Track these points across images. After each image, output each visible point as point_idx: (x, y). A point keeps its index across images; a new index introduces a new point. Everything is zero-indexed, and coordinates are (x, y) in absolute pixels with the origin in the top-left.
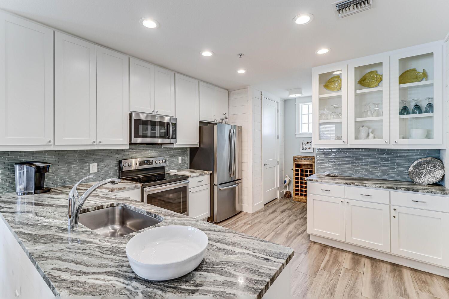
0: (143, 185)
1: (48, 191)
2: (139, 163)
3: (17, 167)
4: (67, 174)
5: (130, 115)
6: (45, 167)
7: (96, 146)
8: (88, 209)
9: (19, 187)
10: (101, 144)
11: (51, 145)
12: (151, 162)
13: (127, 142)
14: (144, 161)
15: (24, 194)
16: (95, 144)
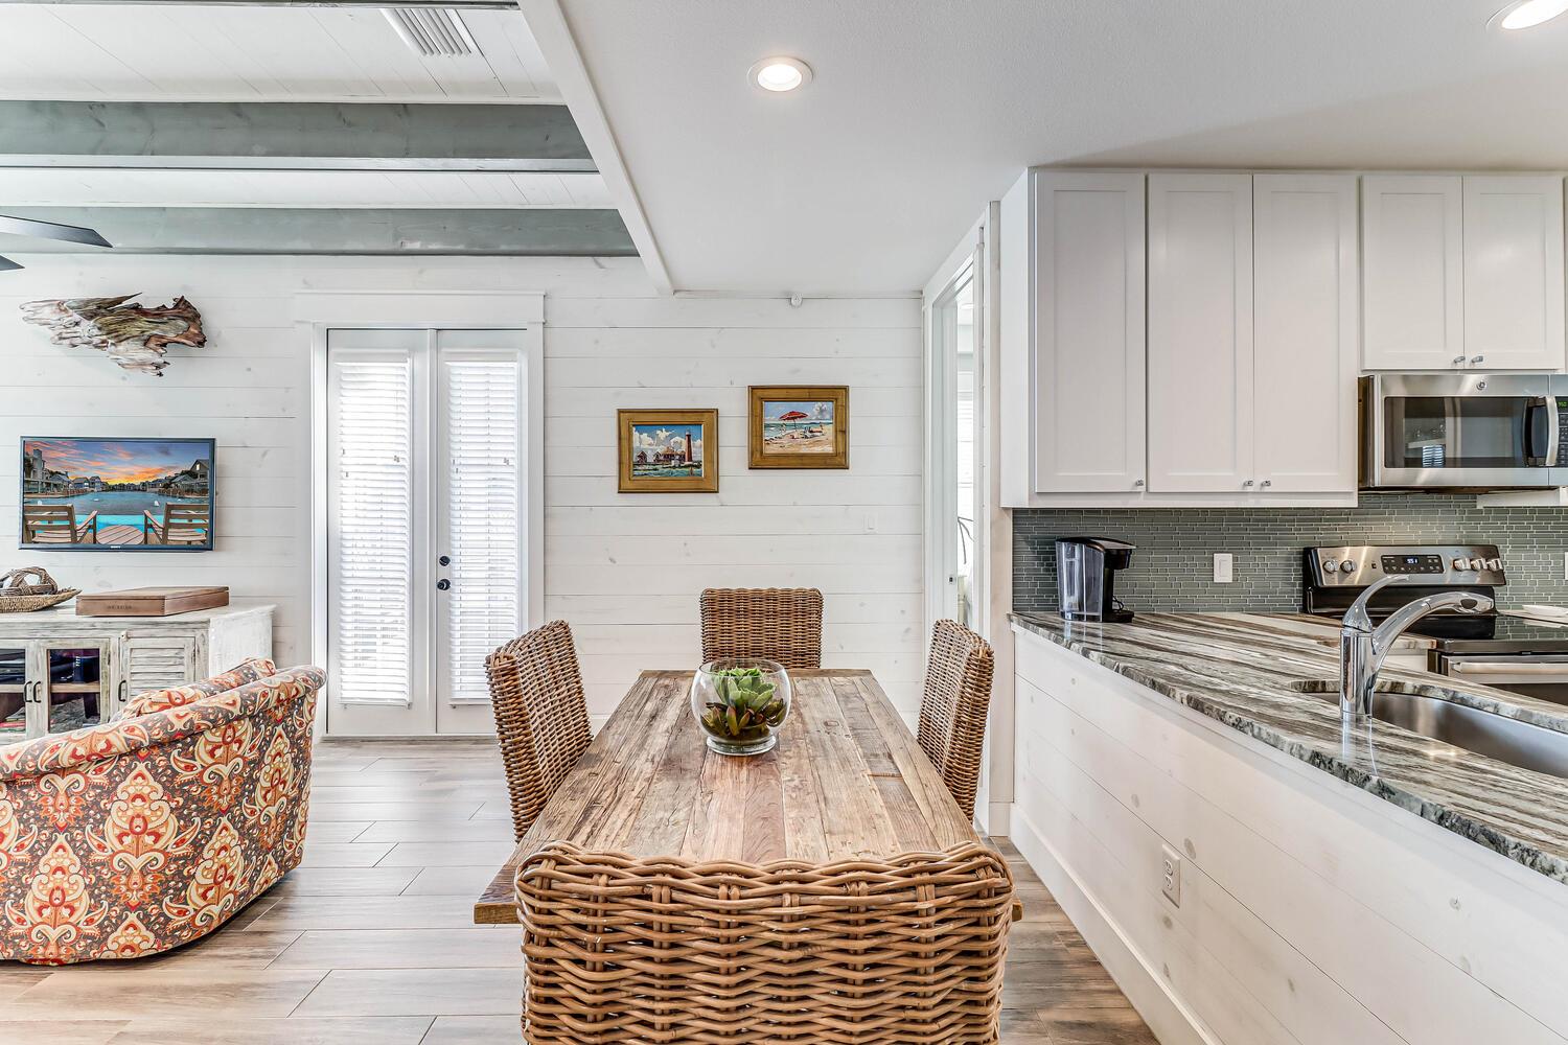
0: (1439, 645)
1: (1126, 618)
2: (1384, 565)
3: (1063, 548)
4: (1155, 579)
5: (1365, 387)
6: (1122, 553)
7: (1250, 496)
8: (1324, 683)
9: (1069, 601)
10: (1267, 489)
11: (1140, 493)
12: (1434, 565)
13: (1350, 484)
14: (1404, 558)
15: (1080, 618)
16: (1249, 489)
